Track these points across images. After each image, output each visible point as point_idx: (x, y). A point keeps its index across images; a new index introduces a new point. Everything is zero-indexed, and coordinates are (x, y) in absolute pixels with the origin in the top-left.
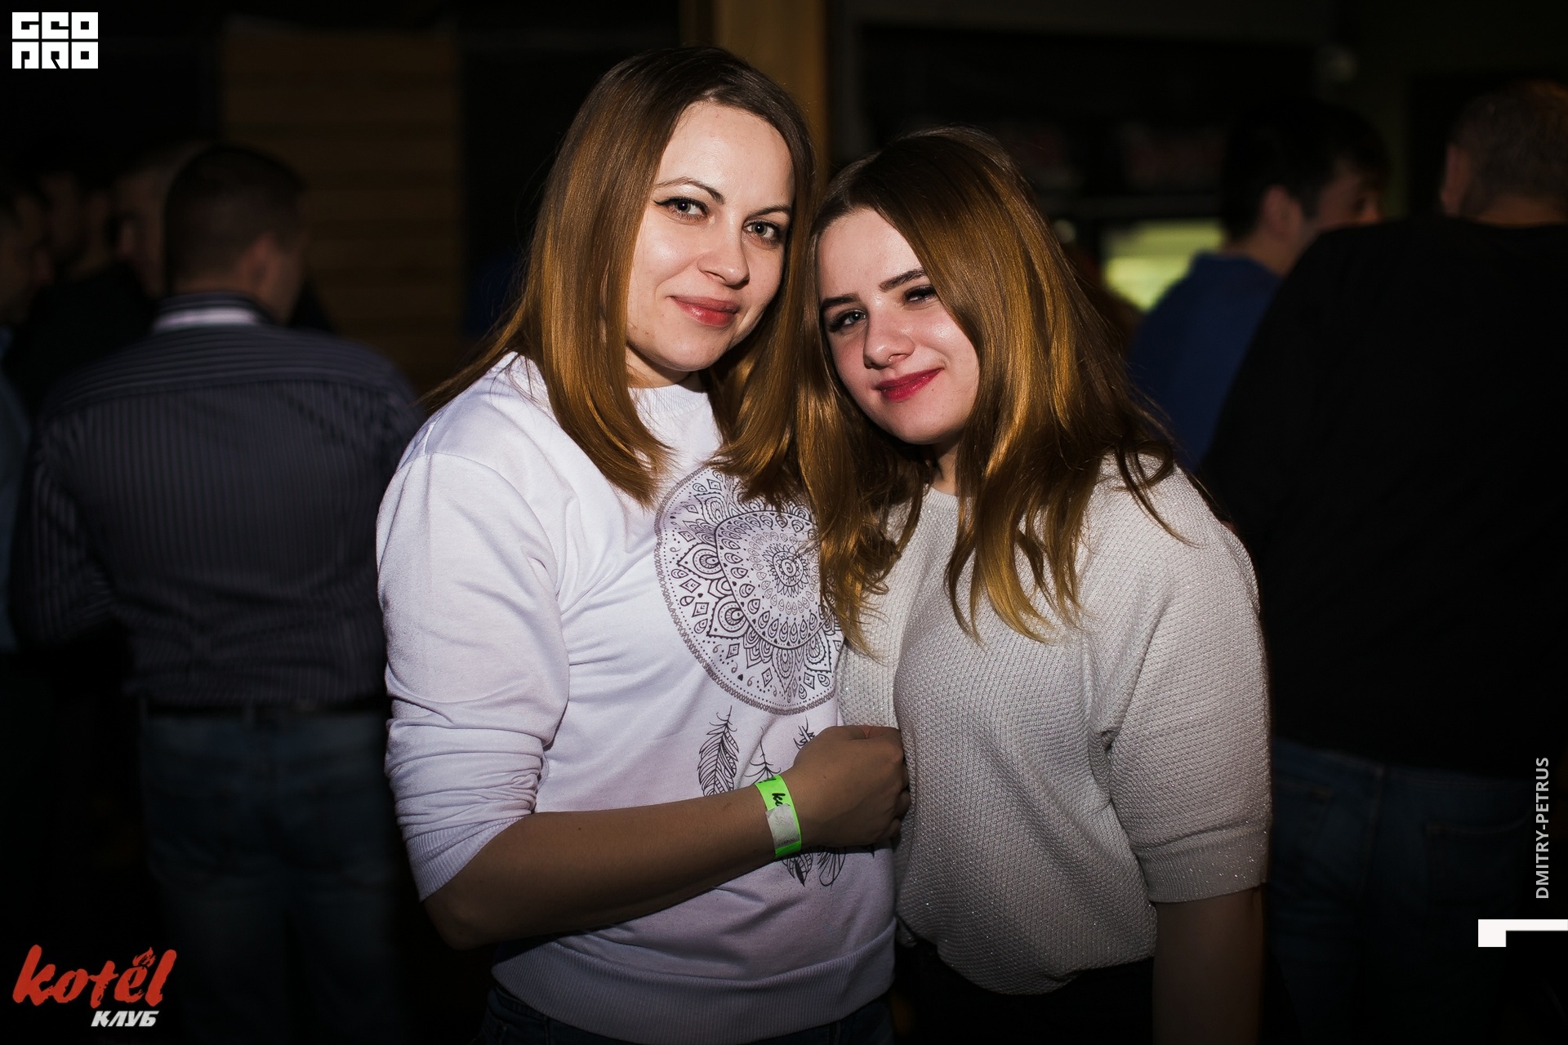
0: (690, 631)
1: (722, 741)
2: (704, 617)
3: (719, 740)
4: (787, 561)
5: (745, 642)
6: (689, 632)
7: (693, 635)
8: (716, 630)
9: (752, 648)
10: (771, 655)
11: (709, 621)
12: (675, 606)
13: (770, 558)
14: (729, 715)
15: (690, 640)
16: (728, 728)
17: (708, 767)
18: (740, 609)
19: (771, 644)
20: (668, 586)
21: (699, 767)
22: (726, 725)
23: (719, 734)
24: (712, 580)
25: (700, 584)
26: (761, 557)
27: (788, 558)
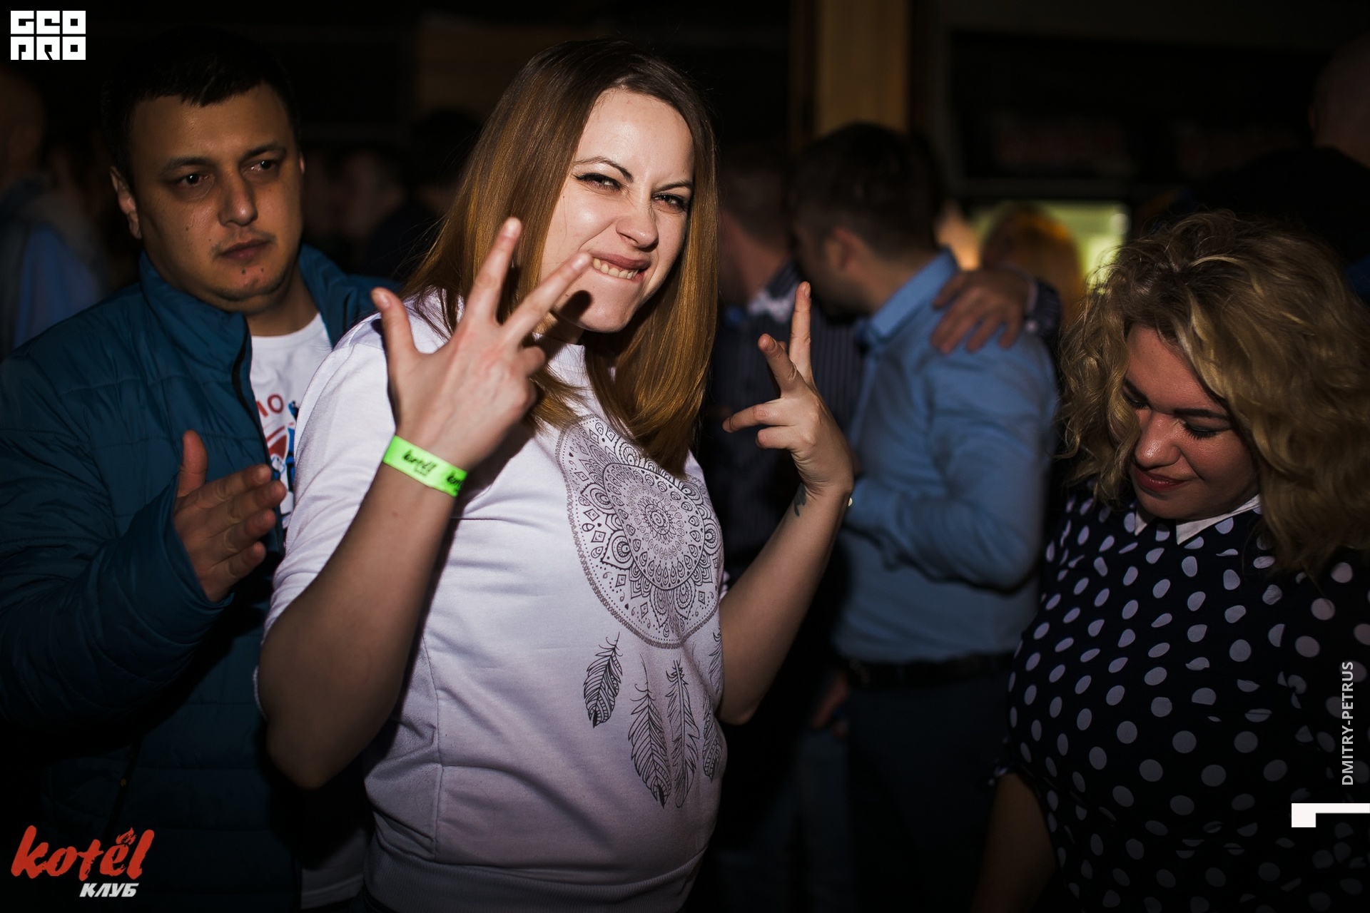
0: (588, 554)
1: (609, 663)
2: (601, 544)
3: (606, 663)
4: (656, 513)
5: (631, 575)
6: (586, 555)
7: (589, 558)
8: (608, 558)
9: (636, 581)
10: (650, 591)
11: (604, 549)
12: (578, 529)
13: (643, 509)
14: (617, 641)
15: (586, 563)
16: (615, 653)
17: (593, 685)
18: (627, 544)
19: (650, 582)
20: (574, 511)
21: (585, 683)
22: (614, 649)
23: (606, 656)
24: (608, 515)
25: (599, 516)
26: (636, 505)
27: (656, 511)
